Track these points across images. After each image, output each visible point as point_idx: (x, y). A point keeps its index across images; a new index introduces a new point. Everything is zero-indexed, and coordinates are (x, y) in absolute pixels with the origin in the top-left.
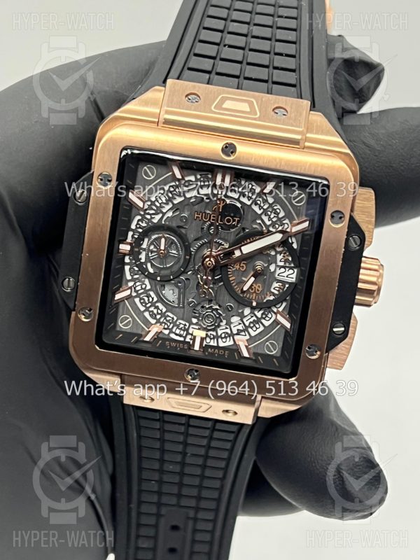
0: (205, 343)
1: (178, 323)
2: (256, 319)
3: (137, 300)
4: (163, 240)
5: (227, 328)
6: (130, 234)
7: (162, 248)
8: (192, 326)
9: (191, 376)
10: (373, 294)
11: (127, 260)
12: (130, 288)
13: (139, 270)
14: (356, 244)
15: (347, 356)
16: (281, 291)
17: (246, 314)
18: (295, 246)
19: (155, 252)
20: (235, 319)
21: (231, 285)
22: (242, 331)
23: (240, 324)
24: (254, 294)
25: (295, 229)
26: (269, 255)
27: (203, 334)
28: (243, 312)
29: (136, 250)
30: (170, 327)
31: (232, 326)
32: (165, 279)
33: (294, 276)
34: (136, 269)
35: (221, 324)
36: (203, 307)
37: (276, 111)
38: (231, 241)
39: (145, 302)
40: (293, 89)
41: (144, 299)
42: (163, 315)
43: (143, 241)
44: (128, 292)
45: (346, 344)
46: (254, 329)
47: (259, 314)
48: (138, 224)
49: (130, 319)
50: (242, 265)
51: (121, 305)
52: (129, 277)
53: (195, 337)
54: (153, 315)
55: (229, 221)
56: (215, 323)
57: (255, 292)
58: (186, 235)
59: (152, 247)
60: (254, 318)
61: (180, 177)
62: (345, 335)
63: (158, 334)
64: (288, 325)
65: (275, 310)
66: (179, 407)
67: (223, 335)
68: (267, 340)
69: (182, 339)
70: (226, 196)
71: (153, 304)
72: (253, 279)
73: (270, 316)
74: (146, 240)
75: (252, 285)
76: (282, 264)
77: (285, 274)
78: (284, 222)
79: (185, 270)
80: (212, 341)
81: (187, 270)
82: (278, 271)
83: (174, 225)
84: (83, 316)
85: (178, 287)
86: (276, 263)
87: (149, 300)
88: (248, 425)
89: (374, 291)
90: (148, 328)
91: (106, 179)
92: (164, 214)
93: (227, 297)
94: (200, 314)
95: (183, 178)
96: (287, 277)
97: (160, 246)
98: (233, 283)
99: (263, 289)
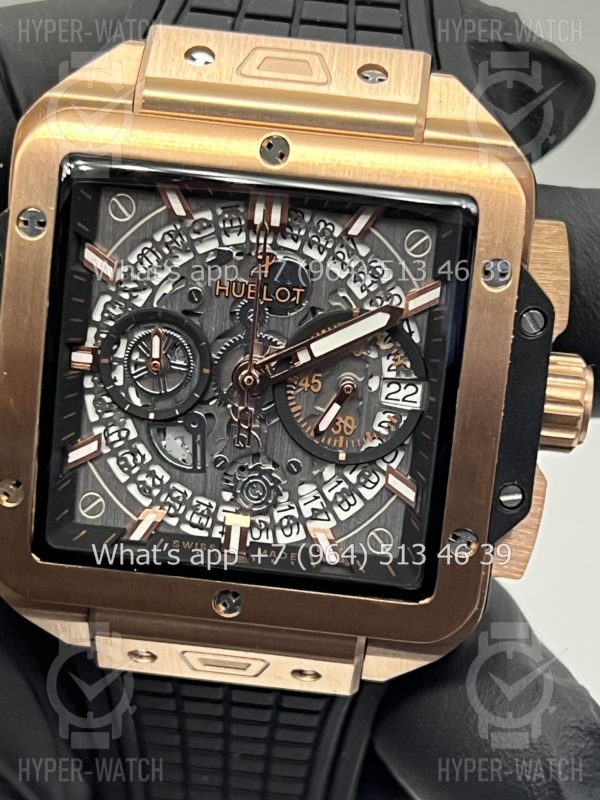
0: (249, 539)
1: (195, 503)
2: (347, 487)
3: (112, 462)
4: (156, 340)
5: (291, 508)
6: (92, 332)
7: (156, 354)
8: (223, 507)
9: (225, 605)
10: (575, 424)
11: (88, 383)
12: (98, 438)
13: (113, 402)
14: (536, 326)
15: (531, 550)
16: (393, 429)
17: (327, 478)
18: (416, 338)
19: (142, 364)
20: (306, 490)
21: (293, 421)
22: (320, 512)
23: (316, 498)
24: (342, 438)
25: (413, 306)
26: (365, 359)
27: (244, 521)
28: (321, 474)
29: (105, 361)
30: (181, 511)
31: (301, 503)
32: (165, 416)
33: (417, 397)
34: (107, 400)
35: (280, 500)
36: (242, 469)
37: (365, 73)
38: (290, 336)
39: (127, 464)
40: (396, 37)
41: (125, 459)
42: (165, 488)
43: (118, 344)
44: (93, 447)
45: (525, 527)
46: (346, 506)
47: (353, 478)
48: (105, 310)
49: (101, 500)
50: (314, 381)
51: (82, 472)
52: (93, 417)
53: (229, 528)
54: (145, 490)
55: (283, 295)
56: (268, 497)
57: (342, 432)
58: (202, 329)
59: (136, 356)
60: (344, 485)
61: (184, 214)
62: (524, 507)
63: (156, 525)
64: (410, 495)
65: (384, 467)
66: (208, 668)
67: (285, 522)
68: (371, 528)
69: (204, 534)
70: (274, 246)
71: (145, 469)
72: (336, 407)
73: (374, 479)
74: (124, 342)
75: (335, 420)
76: (392, 375)
77: (400, 396)
78: (393, 292)
79: (203, 395)
80: (264, 534)
81: (206, 399)
82: (386, 391)
83: (177, 309)
84: (5, 498)
85: (189, 430)
86: (380, 373)
87: (135, 460)
88: (344, 698)
89: (578, 418)
90: (138, 516)
91: (34, 223)
92: (155, 289)
93: (289, 446)
94: (236, 481)
95: (189, 215)
96: (404, 400)
97: (150, 352)
98: (298, 417)
99: (359, 427)
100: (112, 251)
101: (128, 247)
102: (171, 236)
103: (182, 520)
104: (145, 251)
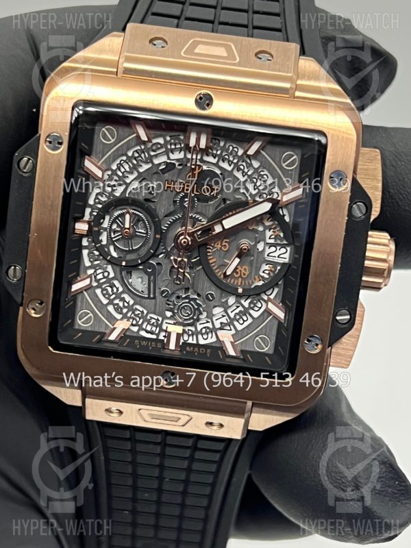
0: (182, 341)
1: (148, 318)
2: (243, 310)
3: (98, 291)
4: (128, 216)
5: (208, 322)
6: (88, 211)
7: (127, 226)
8: (165, 321)
9: (166, 380)
10: (383, 273)
11: (85, 242)
12: (90, 276)
13: (100, 255)
14: (361, 212)
15: (354, 351)
16: (272, 274)
17: (230, 304)
18: (287, 219)
19: (118, 231)
20: (218, 311)
21: (210, 268)
22: (226, 324)
23: (224, 316)
24: (240, 279)
25: (285, 198)
26: (256, 231)
27: (179, 329)
28: (227, 301)
29: (96, 229)
30: (140, 323)
31: (214, 319)
32: (132, 264)
33: (287, 256)
34: (97, 253)
35: (201, 317)
36: (178, 297)
37: (260, 56)
38: (210, 216)
39: (108, 293)
40: (278, 34)
41: (107, 290)
42: (130, 308)
43: (104, 219)
44: (87, 282)
45: (350, 336)
46: (241, 322)
47: (246, 304)
48: (96, 198)
49: (91, 315)
50: (224, 244)
51: (79, 298)
52: (88, 264)
53: (170, 334)
54: (118, 309)
56: (194, 315)
57: (241, 276)
58: (155, 210)
59: (114, 226)
60: (241, 308)
61: (146, 139)
62: (351, 323)
63: (125, 331)
64: (281, 315)
65: (265, 298)
66: (154, 420)
67: (204, 331)
68: (257, 335)
69: (154, 337)
70: (202, 160)
71: (118, 296)
72: (237, 260)
73: (259, 305)
74: (107, 218)
75: (236, 268)
76: (272, 241)
77: (276, 254)
79: (155, 251)
80: (191, 338)
81: (157, 253)
82: (268, 251)
84: (33, 311)
85: (146, 273)
86: (264, 240)
87: (112, 290)
88: (237, 440)
89: (385, 270)
90: (113, 325)
91: (55, 142)
92: (128, 185)
93: (207, 284)
94: (174, 305)
95: (150, 141)
96: (278, 257)
97: (124, 224)
98: (213, 266)
99: (251, 273)
100: (101, 161)
101: (111, 159)
102: (138, 153)
103: (141, 328)
104: (122, 162)
